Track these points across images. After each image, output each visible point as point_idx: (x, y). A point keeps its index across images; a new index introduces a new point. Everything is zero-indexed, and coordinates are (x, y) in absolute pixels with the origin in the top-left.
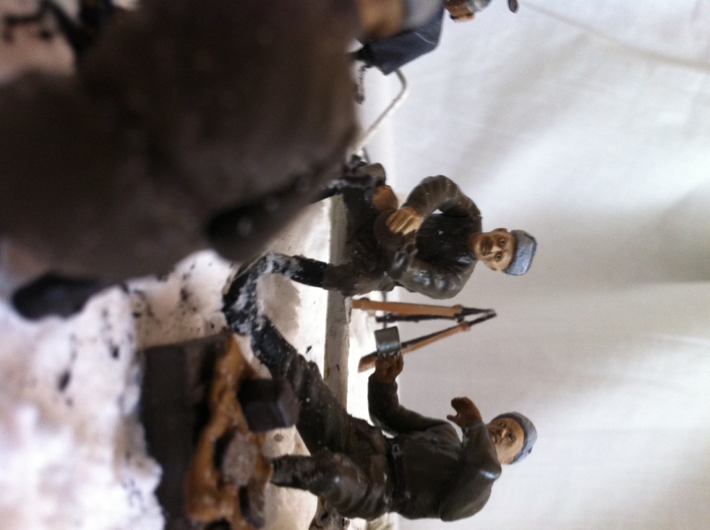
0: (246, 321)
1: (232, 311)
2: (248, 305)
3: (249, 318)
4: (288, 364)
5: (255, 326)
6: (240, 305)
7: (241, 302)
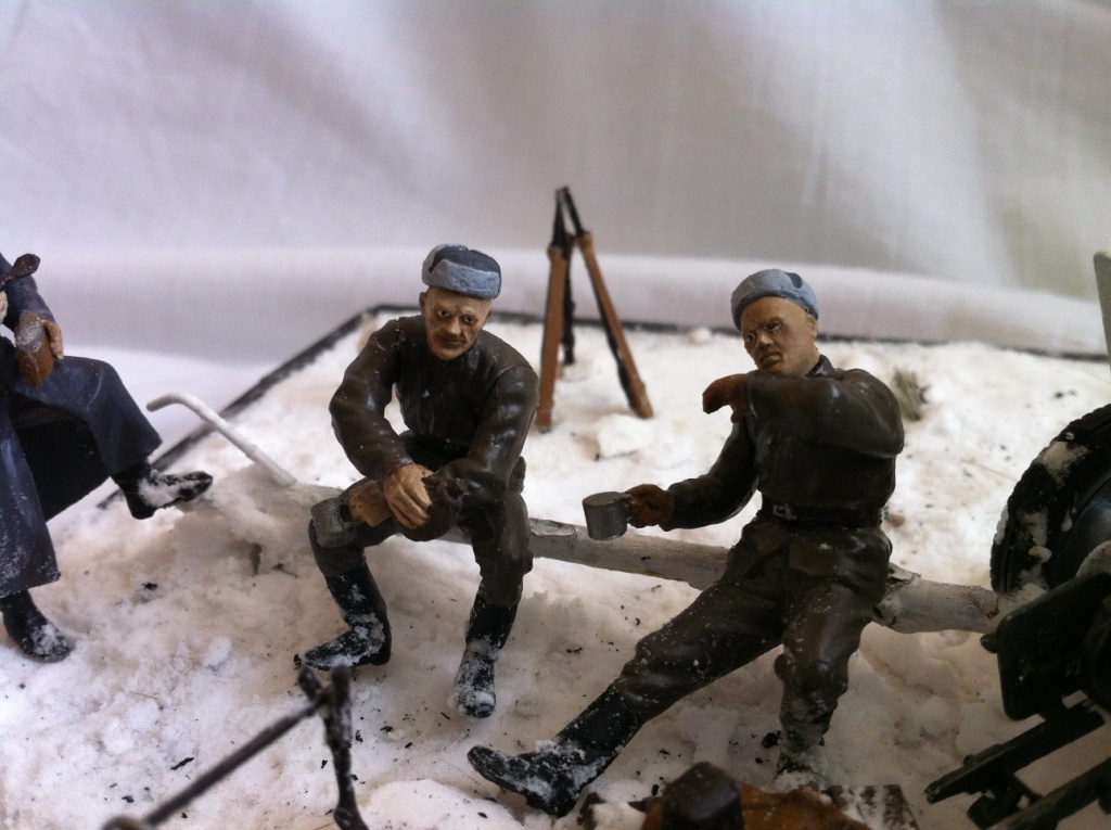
0: (569, 776)
1: (552, 802)
2: (544, 775)
3: (565, 771)
4: (640, 698)
5: (578, 761)
6: (544, 789)
7: (540, 787)
